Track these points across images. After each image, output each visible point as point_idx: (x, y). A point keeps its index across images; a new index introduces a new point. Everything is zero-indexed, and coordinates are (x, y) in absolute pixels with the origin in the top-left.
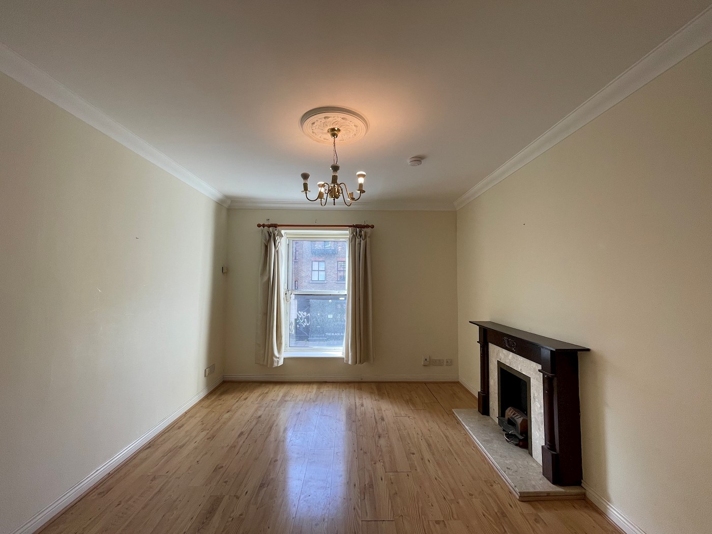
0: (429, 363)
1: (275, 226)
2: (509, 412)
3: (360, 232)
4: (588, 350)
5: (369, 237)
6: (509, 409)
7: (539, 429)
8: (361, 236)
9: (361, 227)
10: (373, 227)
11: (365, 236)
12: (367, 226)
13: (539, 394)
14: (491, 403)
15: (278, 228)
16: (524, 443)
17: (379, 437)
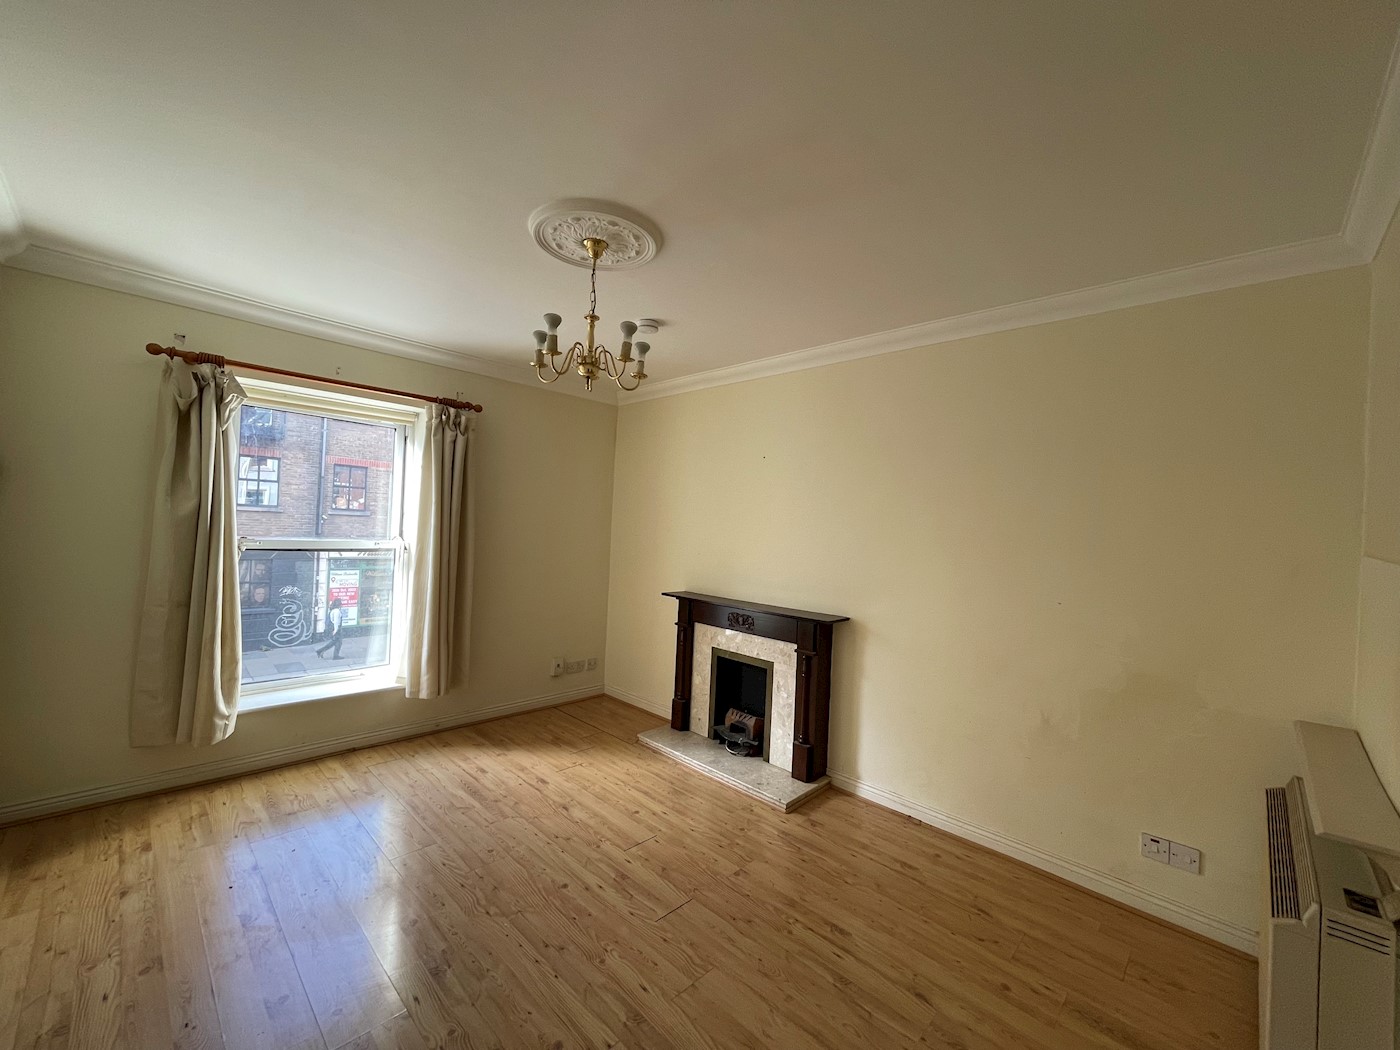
0: (564, 670)
1: (219, 362)
2: (732, 716)
3: (457, 416)
4: (848, 619)
5: (473, 430)
6: (731, 711)
7: (784, 725)
8: (457, 425)
9: (460, 406)
10: (479, 409)
11: (466, 428)
12: (468, 406)
13: (786, 681)
14: (694, 711)
15: (227, 368)
16: (757, 748)
17: (566, 809)
